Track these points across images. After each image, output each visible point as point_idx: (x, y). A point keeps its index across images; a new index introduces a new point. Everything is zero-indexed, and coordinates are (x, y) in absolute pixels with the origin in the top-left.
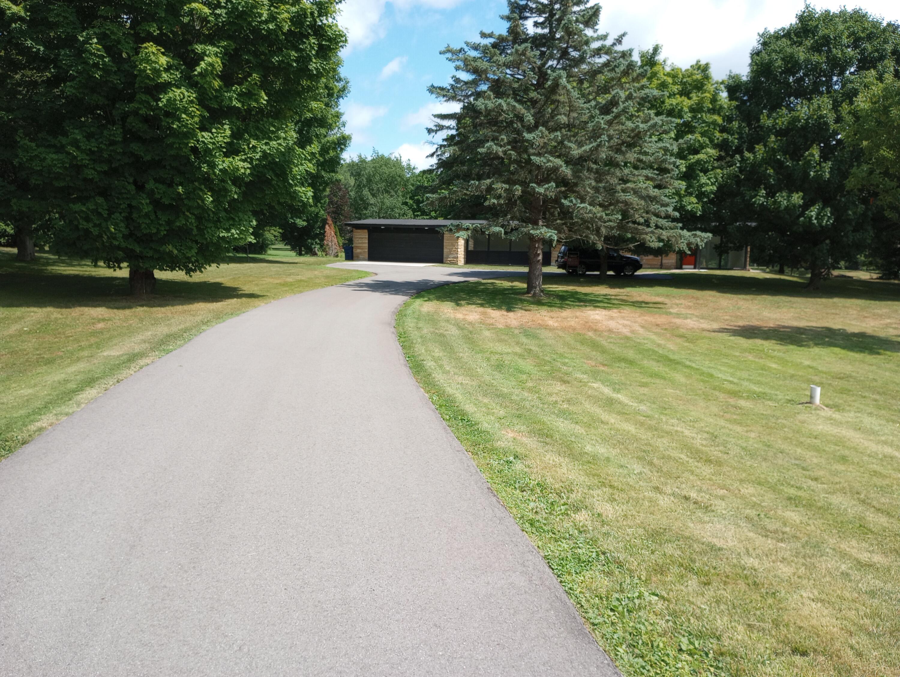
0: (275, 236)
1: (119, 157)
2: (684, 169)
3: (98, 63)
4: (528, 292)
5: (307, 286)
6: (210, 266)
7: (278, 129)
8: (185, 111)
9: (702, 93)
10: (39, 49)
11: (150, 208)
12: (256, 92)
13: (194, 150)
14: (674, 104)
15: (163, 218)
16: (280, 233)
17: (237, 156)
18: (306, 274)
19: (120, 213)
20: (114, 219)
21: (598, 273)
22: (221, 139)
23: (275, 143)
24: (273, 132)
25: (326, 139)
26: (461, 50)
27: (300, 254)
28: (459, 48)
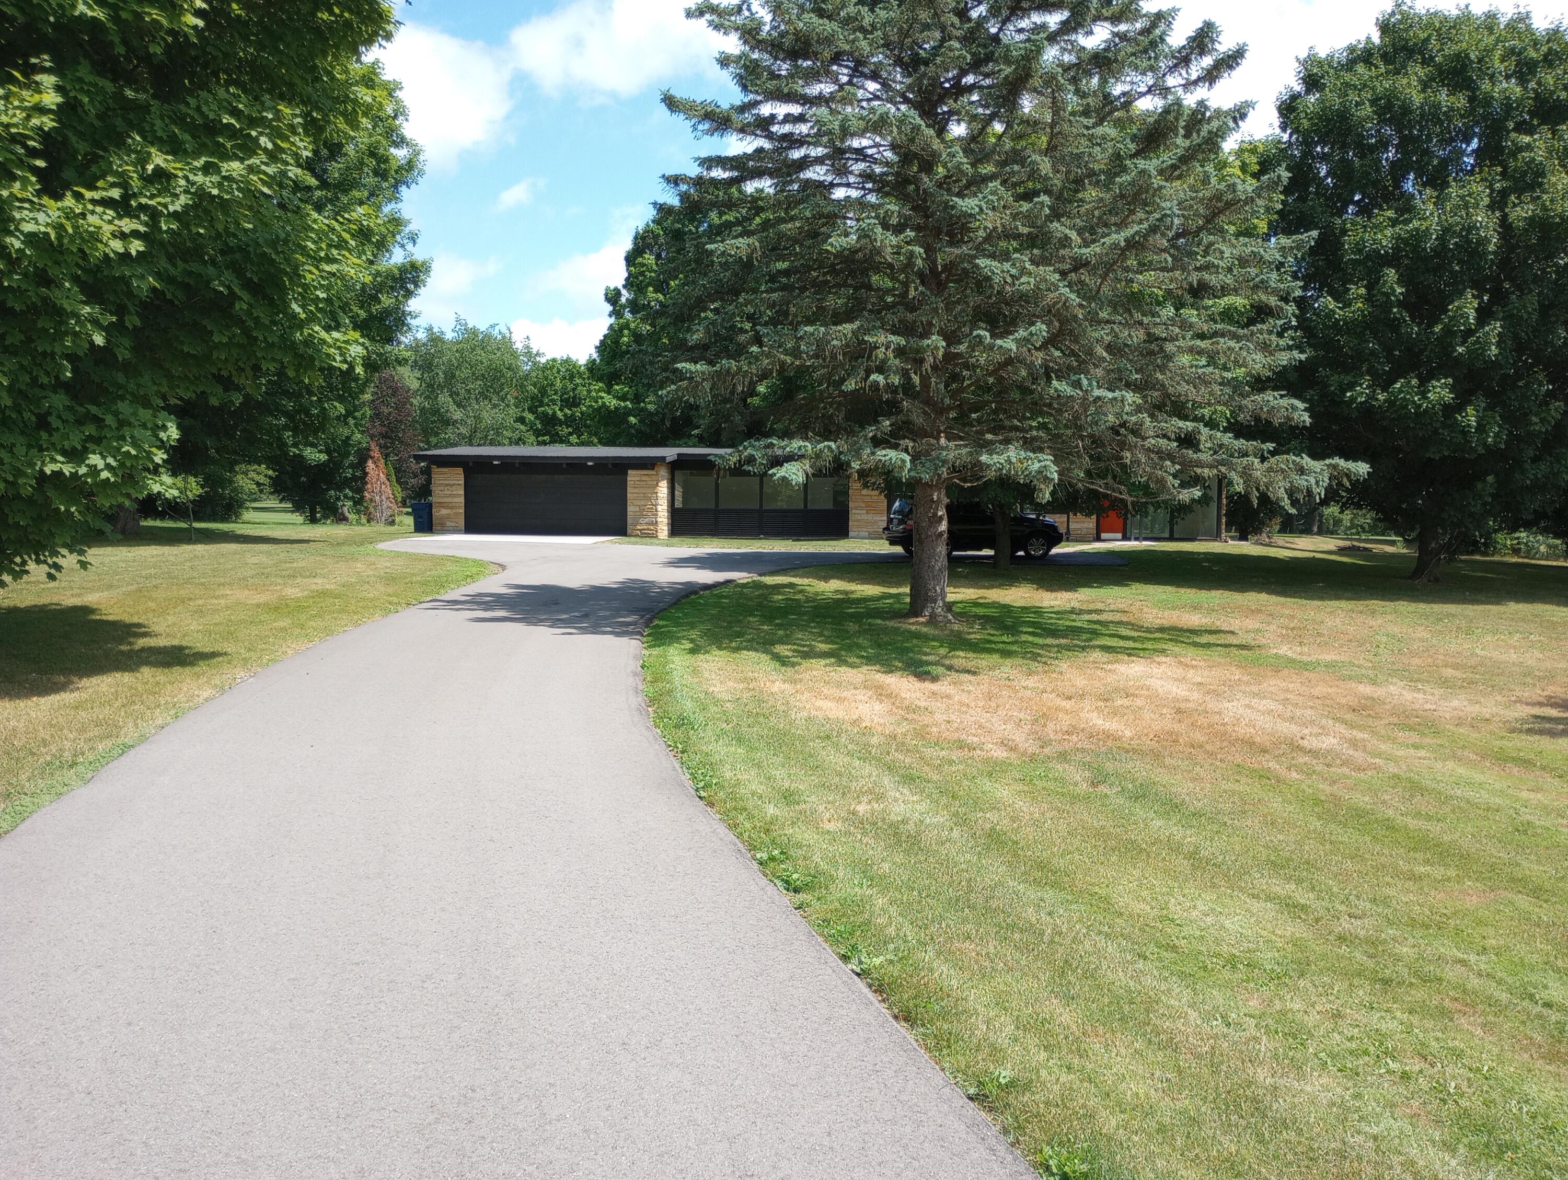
0: (258, 484)
4: (914, 610)
5: (342, 611)
16: (270, 477)
17: (92, 187)
21: (991, 552)
23: (235, 165)
24: (230, 131)
27: (313, 520)
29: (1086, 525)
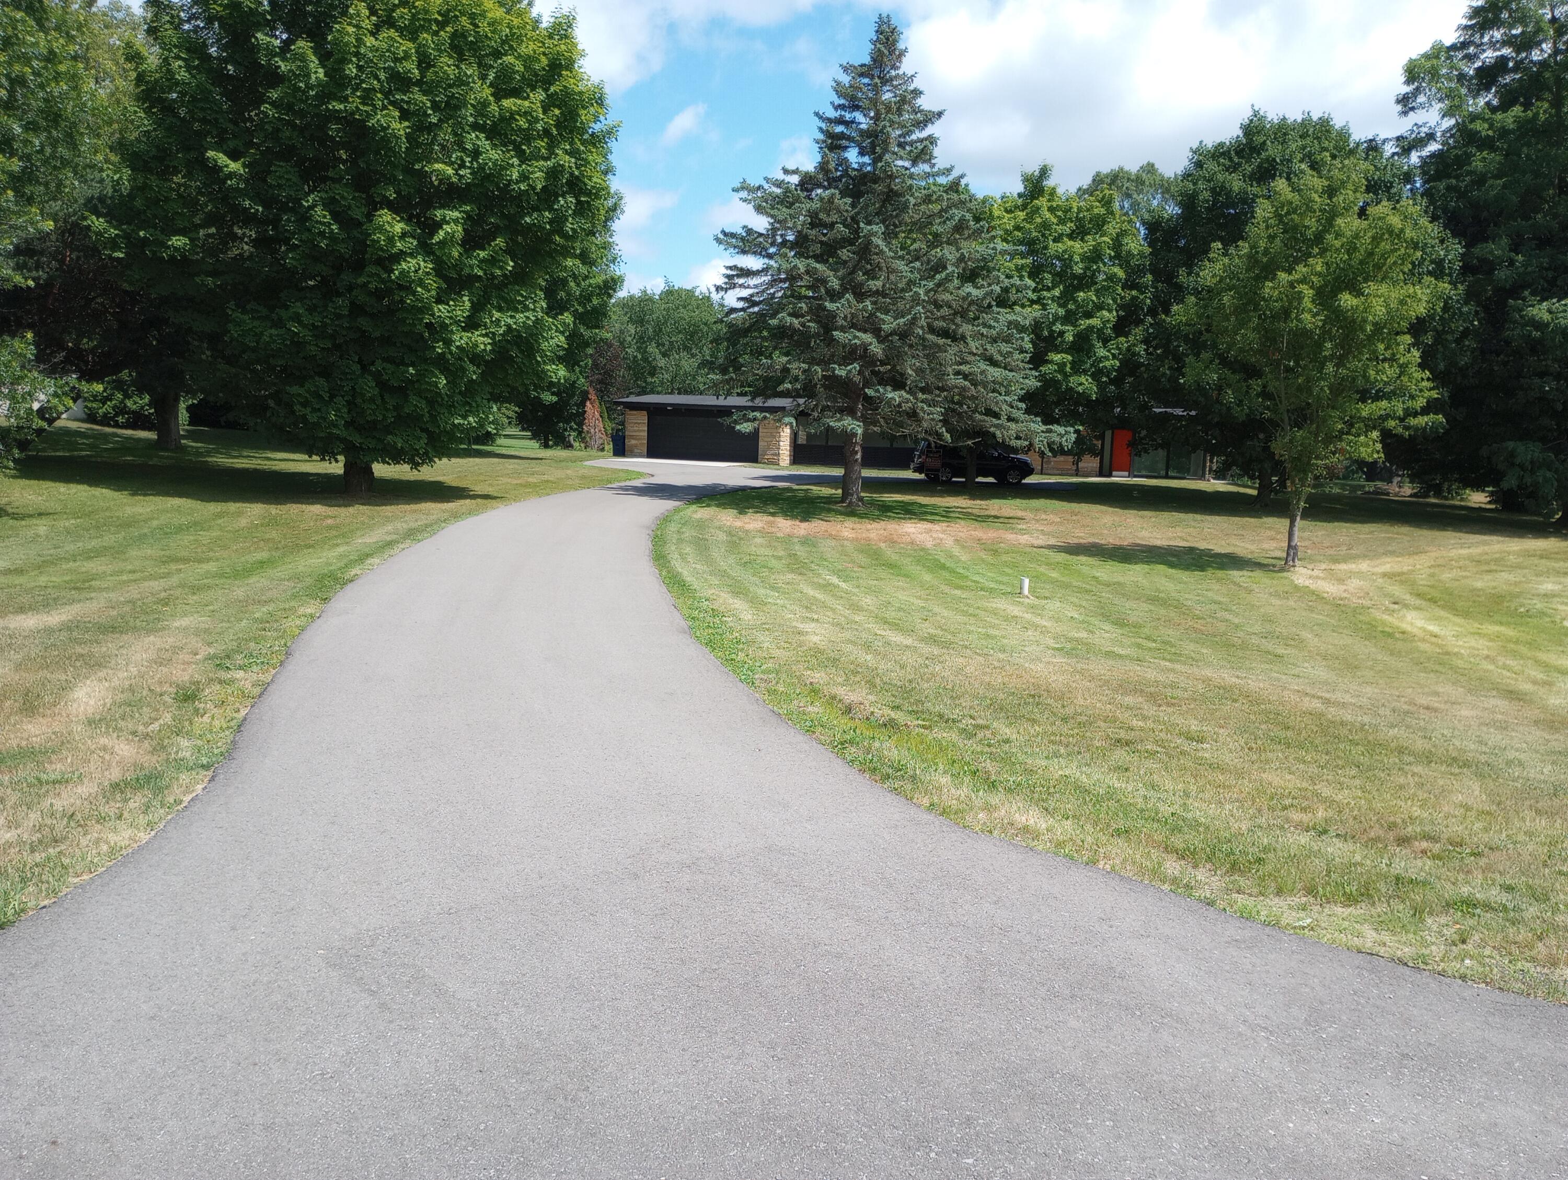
0: (508, 417)
1: (345, 333)
2: (1071, 338)
3: (324, 231)
4: (843, 501)
6: (440, 459)
7: (526, 298)
8: (421, 283)
9: (1101, 236)
10: (258, 210)
11: (376, 391)
12: (501, 258)
13: (429, 326)
14: (1060, 250)
15: (391, 402)
16: (516, 412)
17: (477, 330)
18: (554, 474)
19: (343, 396)
20: (335, 403)
21: (964, 480)
22: (459, 313)
23: (522, 315)
24: (520, 302)
25: (587, 282)
26: (759, 188)
27: (546, 446)
28: (757, 185)
29: (1090, 465)
